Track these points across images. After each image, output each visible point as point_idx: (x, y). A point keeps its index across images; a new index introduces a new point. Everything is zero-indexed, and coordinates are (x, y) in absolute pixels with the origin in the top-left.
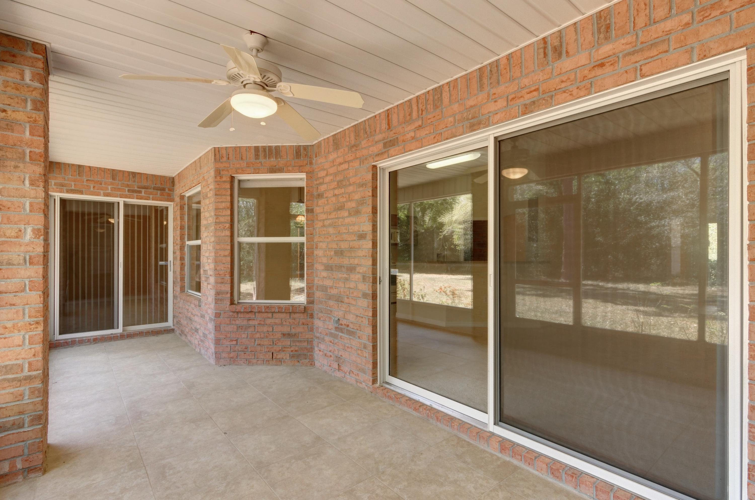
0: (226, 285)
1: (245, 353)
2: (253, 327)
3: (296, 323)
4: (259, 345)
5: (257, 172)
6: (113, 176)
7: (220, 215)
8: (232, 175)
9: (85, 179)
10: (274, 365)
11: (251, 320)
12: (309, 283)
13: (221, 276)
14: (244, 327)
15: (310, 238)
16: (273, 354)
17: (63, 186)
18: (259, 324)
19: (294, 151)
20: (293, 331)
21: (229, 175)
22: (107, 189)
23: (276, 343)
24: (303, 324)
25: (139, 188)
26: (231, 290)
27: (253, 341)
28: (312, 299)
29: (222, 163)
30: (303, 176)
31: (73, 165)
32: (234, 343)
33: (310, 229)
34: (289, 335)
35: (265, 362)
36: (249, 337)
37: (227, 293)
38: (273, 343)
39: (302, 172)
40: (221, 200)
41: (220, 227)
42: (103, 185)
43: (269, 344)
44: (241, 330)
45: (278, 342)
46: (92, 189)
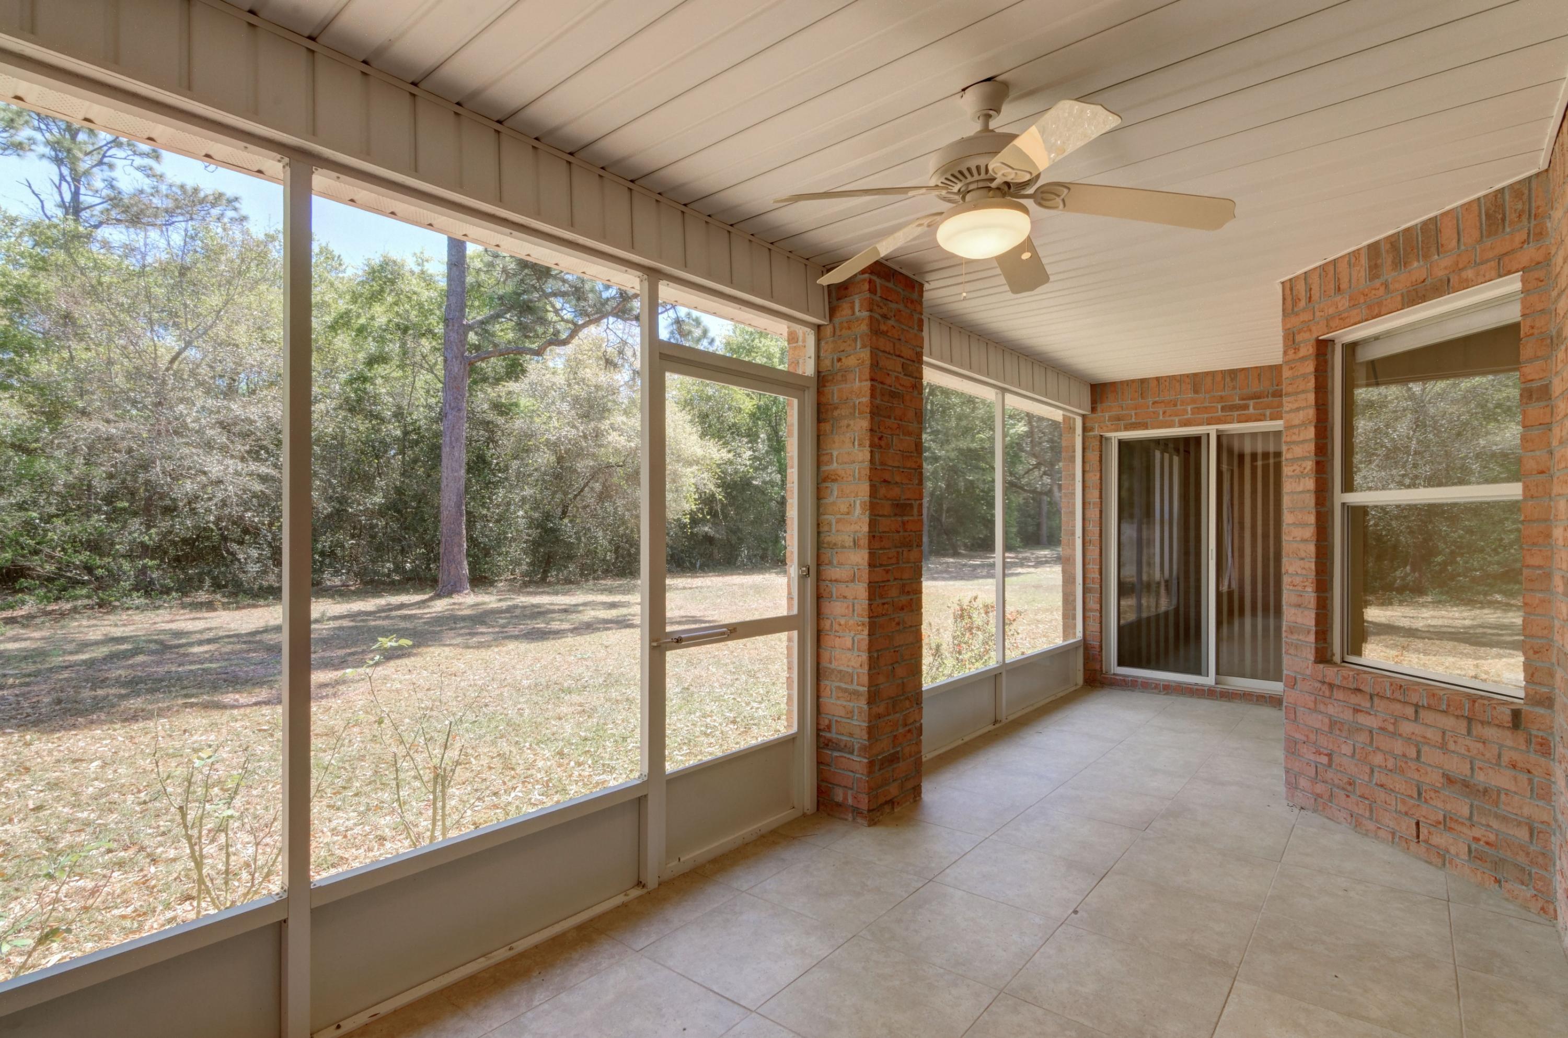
0: (1306, 613)
1: (1348, 796)
2: (1368, 733)
3: (1488, 755)
4: (1382, 786)
5: (1376, 312)
6: (1195, 385)
7: (1294, 442)
8: (1321, 338)
9: (1150, 401)
10: (1420, 859)
11: (1361, 711)
12: (1532, 636)
13: (1296, 588)
14: (1346, 727)
15: (1537, 486)
16: (1418, 824)
17: (1119, 420)
18: (1381, 729)
19: (1480, 215)
20: (1480, 778)
21: (1313, 342)
22: (1186, 411)
23: (1428, 797)
24: (1514, 767)
25: (1243, 399)
26: (1317, 624)
27: (1368, 771)
28: (1544, 690)
29: (1297, 314)
30: (1512, 284)
31: (1133, 381)
32: (1325, 760)
33: (1538, 453)
34: (1467, 787)
35: (1397, 840)
36: (1357, 756)
37: (1309, 632)
38: (1419, 794)
39: (1509, 273)
40: (1295, 406)
41: (1294, 471)
42: (1179, 407)
43: (1409, 793)
44: (1338, 732)
45: (1433, 795)
46: (1161, 418)
